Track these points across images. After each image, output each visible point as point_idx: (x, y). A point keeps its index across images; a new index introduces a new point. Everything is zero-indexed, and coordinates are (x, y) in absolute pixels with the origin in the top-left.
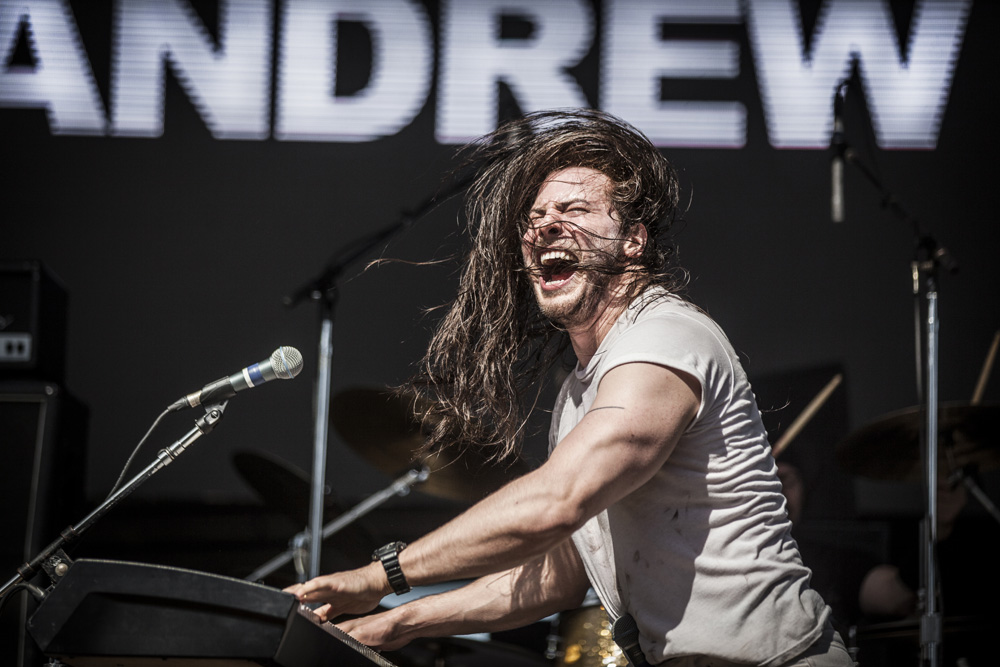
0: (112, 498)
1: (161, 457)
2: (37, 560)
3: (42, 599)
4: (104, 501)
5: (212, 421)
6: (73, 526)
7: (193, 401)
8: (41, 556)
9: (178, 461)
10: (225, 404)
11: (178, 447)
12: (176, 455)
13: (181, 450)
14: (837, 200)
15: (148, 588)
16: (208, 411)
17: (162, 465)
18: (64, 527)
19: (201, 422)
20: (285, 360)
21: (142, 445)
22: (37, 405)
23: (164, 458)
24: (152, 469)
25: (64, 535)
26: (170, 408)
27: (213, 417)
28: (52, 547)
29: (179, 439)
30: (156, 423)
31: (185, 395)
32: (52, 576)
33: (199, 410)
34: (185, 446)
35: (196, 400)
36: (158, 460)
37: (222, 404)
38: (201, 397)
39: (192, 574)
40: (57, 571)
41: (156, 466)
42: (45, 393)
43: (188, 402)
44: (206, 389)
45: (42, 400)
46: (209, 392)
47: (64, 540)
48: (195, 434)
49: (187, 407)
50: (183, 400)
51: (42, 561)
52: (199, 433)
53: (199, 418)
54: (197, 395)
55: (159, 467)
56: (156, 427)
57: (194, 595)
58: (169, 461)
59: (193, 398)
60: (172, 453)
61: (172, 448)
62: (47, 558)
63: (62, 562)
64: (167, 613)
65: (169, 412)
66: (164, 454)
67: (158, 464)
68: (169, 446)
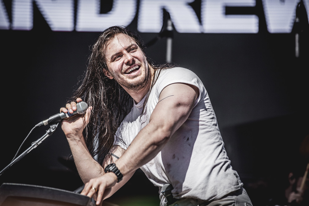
0: (14, 161)
1: (33, 145)
4: (10, 163)
5: (52, 131)
7: (45, 123)
9: (39, 146)
10: (58, 124)
11: (39, 141)
12: (39, 144)
13: (41, 142)
14: (297, 49)
16: (51, 127)
17: (33, 148)
19: (48, 131)
20: (81, 107)
23: (34, 145)
24: (29, 150)
26: (36, 126)
27: (53, 129)
29: (40, 138)
30: (31, 131)
31: (42, 121)
33: (47, 127)
34: (42, 140)
35: (46, 122)
37: (56, 124)
38: (48, 121)
39: (49, 189)
41: (31, 149)
43: (43, 124)
44: (50, 118)
46: (51, 120)
48: (46, 136)
49: (43, 125)
50: (41, 123)
52: (48, 136)
53: (47, 130)
54: (47, 121)
55: (32, 149)
56: (31, 133)
57: (49, 197)
58: (36, 146)
59: (45, 122)
60: (37, 144)
61: (37, 142)
65: (36, 127)
66: (34, 144)
67: (32, 148)
68: (36, 141)
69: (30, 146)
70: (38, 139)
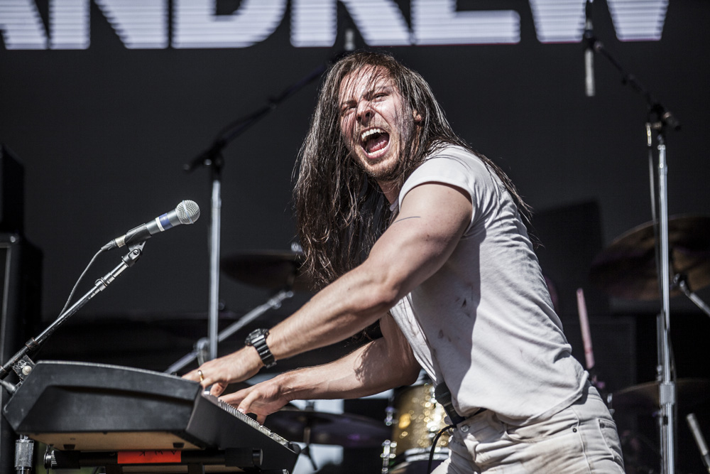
0: (63, 316)
1: (98, 285)
2: (8, 364)
3: (13, 392)
4: (56, 319)
5: (134, 257)
6: (35, 338)
7: (119, 243)
8: (12, 361)
9: (110, 287)
10: (144, 244)
11: (110, 277)
12: (109, 283)
13: (112, 279)
14: (590, 81)
15: (91, 381)
16: (131, 249)
17: (98, 291)
18: (28, 339)
19: (126, 258)
20: (186, 210)
21: (83, 277)
22: (5, 250)
23: (100, 285)
24: (91, 294)
25: (28, 345)
26: (103, 248)
27: (135, 254)
28: (19, 354)
29: (110, 271)
30: (93, 260)
31: (114, 238)
32: (20, 375)
33: (125, 249)
34: (115, 276)
35: (122, 242)
36: (95, 287)
37: (141, 244)
38: (126, 240)
39: (123, 370)
40: (24, 372)
41: (94, 292)
42: (10, 242)
43: (116, 243)
44: (129, 234)
45: (8, 247)
46: (131, 236)
47: (28, 348)
48: (122, 268)
49: (115, 247)
50: (112, 243)
51: (12, 365)
52: (125, 267)
53: (124, 255)
54: (122, 238)
55: (96, 292)
56: (93, 263)
58: (103, 287)
59: (120, 240)
60: (105, 282)
61: (106, 278)
62: (16, 362)
63: (27, 365)
64: (106, 399)
65: (102, 252)
66: (100, 283)
67: (96, 290)
68: (103, 277)
69: (93, 287)
70: (107, 273)
